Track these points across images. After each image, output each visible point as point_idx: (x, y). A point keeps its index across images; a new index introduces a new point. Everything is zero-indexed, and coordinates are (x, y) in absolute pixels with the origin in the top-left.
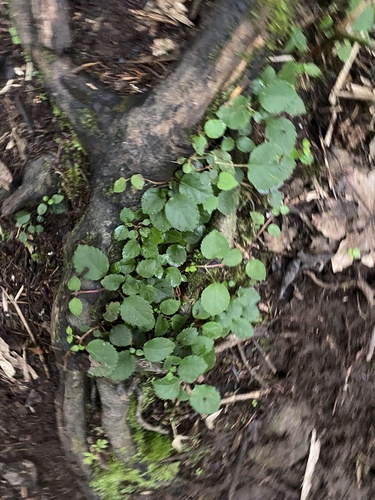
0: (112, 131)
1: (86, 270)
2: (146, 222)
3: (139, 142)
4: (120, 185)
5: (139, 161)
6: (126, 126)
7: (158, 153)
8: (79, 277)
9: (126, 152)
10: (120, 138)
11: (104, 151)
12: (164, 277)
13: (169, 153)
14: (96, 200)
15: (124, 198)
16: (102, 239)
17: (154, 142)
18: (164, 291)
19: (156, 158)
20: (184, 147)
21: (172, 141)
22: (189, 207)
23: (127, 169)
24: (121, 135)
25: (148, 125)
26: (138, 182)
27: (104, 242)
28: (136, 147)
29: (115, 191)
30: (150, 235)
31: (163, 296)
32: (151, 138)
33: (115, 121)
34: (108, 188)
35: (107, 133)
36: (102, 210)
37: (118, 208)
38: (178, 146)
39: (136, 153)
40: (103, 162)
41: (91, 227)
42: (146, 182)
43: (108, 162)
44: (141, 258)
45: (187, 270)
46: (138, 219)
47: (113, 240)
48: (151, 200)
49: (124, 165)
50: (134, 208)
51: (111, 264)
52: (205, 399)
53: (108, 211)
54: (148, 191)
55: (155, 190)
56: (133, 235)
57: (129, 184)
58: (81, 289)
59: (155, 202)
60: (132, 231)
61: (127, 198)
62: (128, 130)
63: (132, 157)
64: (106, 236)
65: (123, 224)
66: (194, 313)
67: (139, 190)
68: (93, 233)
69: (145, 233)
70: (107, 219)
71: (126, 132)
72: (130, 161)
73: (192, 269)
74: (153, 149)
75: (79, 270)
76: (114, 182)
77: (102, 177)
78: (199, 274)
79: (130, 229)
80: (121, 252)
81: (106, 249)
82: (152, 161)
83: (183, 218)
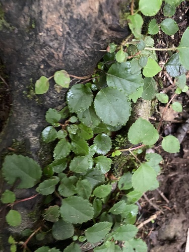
0: (23, 22)
1: (18, 180)
2: (73, 119)
3: (59, 30)
4: (42, 85)
5: (61, 55)
6: (41, 13)
7: (84, 41)
8: (12, 190)
9: (45, 45)
10: (34, 30)
11: (17, 48)
12: (94, 166)
13: (99, 39)
14: (17, 104)
15: (48, 99)
16: (30, 144)
17: (79, 28)
18: (95, 179)
19: (82, 48)
20: (118, 30)
21: (104, 21)
22: (120, 101)
23: (48, 66)
24: (36, 25)
25: (68, 6)
26: (63, 79)
27: (33, 147)
28: (56, 37)
29: (37, 92)
30: (79, 131)
31: (95, 182)
32: (74, 22)
33: (26, 9)
34: (28, 90)
35: (18, 26)
36: (25, 114)
37: (43, 109)
38: (111, 28)
39: (56, 45)
40: (18, 61)
41: (16, 133)
42: (72, 78)
43: (24, 60)
44: (72, 155)
45: (113, 155)
46: (64, 117)
47: (41, 142)
48: (77, 97)
49: (44, 61)
50: (59, 107)
51: (43, 167)
52: (134, 249)
53: (32, 114)
54: (73, 88)
55: (80, 86)
56: (61, 134)
57: (52, 82)
58: (17, 198)
59: (81, 99)
60: (61, 132)
61: (51, 98)
62: (44, 17)
63: (52, 50)
64: (34, 140)
65: (50, 125)
66: (120, 186)
67: (64, 89)
68: (20, 139)
69: (73, 130)
70: (32, 123)
71: (41, 20)
72: (51, 56)
73: (118, 153)
74: (78, 37)
75: (11, 181)
76: (34, 82)
77: (20, 79)
78: (124, 156)
79: (58, 129)
80: (52, 154)
81: (36, 154)
82: (77, 52)
83: (113, 112)
